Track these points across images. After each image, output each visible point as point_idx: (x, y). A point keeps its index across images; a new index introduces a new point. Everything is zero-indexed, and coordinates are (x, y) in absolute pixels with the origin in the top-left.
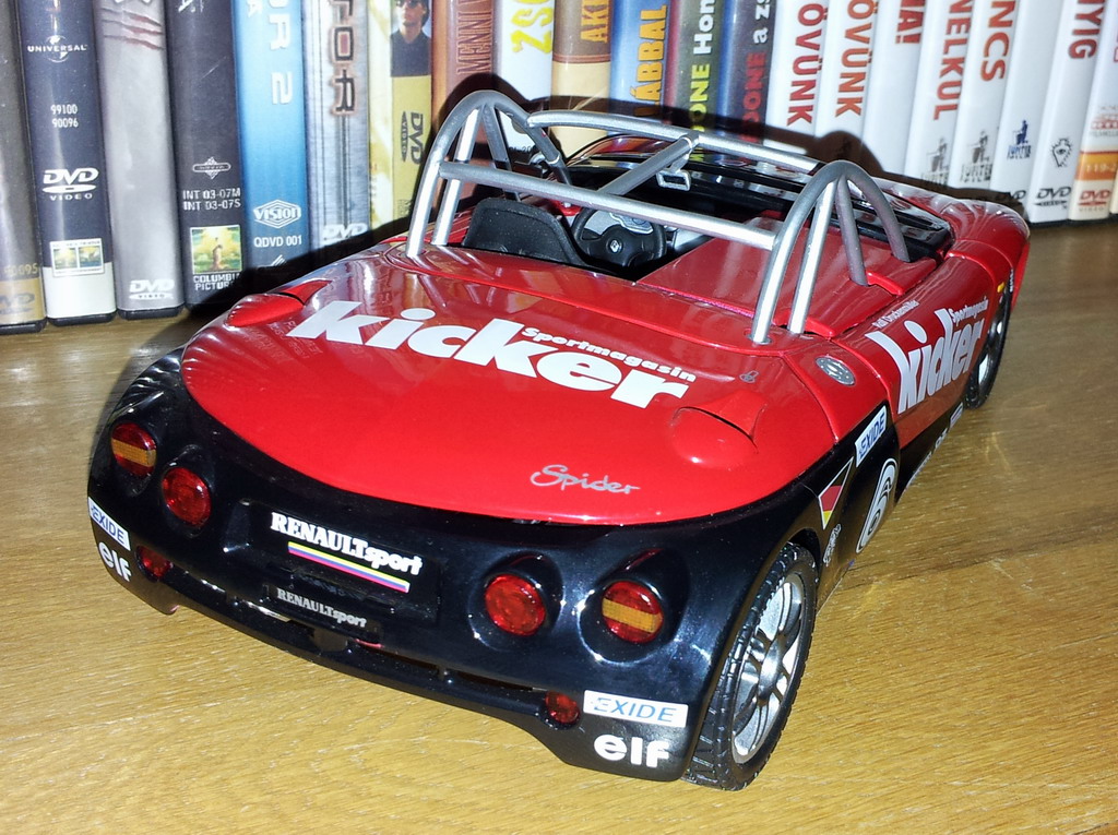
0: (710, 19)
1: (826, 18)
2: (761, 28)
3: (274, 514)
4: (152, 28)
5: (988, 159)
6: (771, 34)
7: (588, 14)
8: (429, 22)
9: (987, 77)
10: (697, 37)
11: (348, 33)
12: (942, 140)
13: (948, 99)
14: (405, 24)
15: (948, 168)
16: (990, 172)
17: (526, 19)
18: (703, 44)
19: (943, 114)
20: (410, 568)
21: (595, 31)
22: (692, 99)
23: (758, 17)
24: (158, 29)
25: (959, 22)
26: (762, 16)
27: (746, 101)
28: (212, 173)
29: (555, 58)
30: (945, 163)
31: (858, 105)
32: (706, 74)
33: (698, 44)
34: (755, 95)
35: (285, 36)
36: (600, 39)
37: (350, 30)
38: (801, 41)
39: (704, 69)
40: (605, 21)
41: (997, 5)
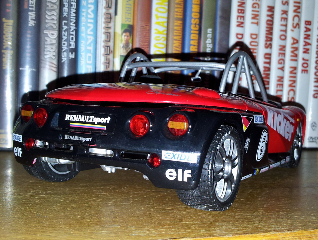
3: (66, 115)
4: (54, 66)
20: (107, 121)
24: (56, 66)
25: (280, 85)
41: (291, 81)
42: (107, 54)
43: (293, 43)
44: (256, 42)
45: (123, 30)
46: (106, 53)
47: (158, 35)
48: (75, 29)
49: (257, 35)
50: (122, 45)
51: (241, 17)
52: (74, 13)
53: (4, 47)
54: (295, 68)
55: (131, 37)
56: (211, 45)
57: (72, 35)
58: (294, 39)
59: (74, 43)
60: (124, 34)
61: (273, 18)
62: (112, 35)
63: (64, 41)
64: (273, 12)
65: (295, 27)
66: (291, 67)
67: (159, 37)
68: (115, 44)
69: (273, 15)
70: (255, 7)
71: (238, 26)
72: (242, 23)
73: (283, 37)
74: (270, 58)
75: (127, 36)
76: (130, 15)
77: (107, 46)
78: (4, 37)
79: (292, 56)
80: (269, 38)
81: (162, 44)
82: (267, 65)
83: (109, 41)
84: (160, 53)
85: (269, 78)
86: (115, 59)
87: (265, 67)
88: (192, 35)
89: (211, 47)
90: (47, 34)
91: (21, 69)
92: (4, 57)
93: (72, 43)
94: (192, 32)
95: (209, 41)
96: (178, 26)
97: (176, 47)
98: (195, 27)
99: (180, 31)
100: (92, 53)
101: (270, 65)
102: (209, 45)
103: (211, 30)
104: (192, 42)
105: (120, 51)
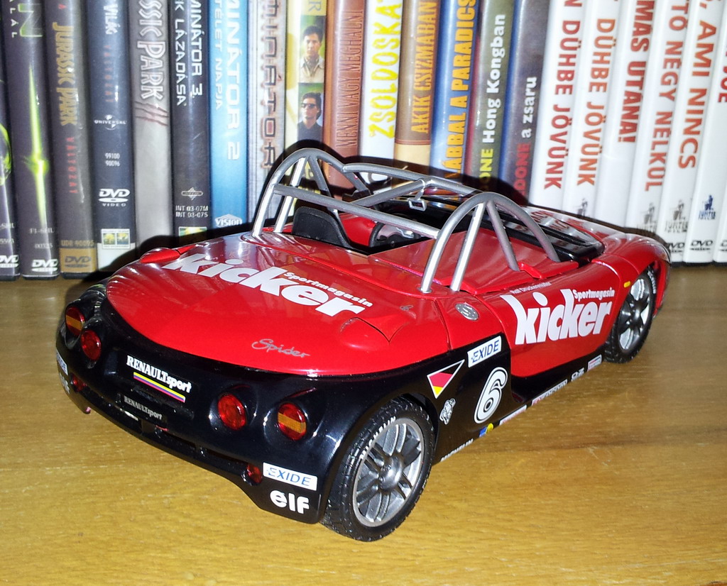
0: (494, 123)
1: (570, 124)
2: (527, 129)
3: (129, 357)
4: (162, 114)
5: (684, 218)
6: (534, 133)
7: (416, 116)
8: (321, 117)
9: (683, 166)
10: (485, 133)
11: (272, 122)
12: (651, 204)
13: (656, 178)
14: (307, 118)
15: (655, 222)
16: (687, 227)
17: (379, 117)
18: (489, 137)
19: (652, 188)
20: (186, 388)
21: (420, 127)
22: (482, 169)
23: (525, 122)
24: (166, 115)
25: (662, 131)
26: (527, 122)
27: (517, 173)
28: (192, 197)
29: (396, 141)
30: (654, 219)
31: (593, 179)
32: (491, 155)
33: (485, 136)
34: (525, 170)
35: (236, 122)
36: (423, 131)
37: (274, 120)
38: (554, 138)
39: (489, 152)
40: (427, 121)
41: (688, 120)
42: (270, 84)
43: (704, 36)
44: (610, 38)
45: (305, 28)
46: (268, 82)
47: (381, 37)
48: (201, 35)
49: (613, 22)
50: (303, 62)
53: (60, 82)
54: (703, 92)
55: (323, 42)
56: (503, 50)
57: (197, 47)
58: (705, 25)
59: (200, 65)
60: (307, 38)
62: (281, 41)
63: (179, 61)
66: (693, 91)
67: (383, 40)
68: (288, 60)
71: (568, 3)
73: (678, 23)
74: (642, 73)
75: (314, 42)
77: (271, 67)
78: (58, 60)
79: (697, 65)
80: (644, 27)
81: (391, 55)
82: (635, 89)
83: (274, 56)
84: (385, 75)
85: (636, 117)
86: (288, 91)
87: (628, 94)
88: (459, 32)
89: (503, 56)
90: (144, 49)
91: (96, 122)
92: (61, 102)
93: (196, 65)
94: (459, 24)
95: (498, 42)
96: (426, 14)
97: (422, 61)
98: (466, 12)
99: (430, 24)
100: (238, 82)
101: (641, 88)
102: (497, 50)
103: (503, 17)
104: (459, 48)
105: (299, 74)
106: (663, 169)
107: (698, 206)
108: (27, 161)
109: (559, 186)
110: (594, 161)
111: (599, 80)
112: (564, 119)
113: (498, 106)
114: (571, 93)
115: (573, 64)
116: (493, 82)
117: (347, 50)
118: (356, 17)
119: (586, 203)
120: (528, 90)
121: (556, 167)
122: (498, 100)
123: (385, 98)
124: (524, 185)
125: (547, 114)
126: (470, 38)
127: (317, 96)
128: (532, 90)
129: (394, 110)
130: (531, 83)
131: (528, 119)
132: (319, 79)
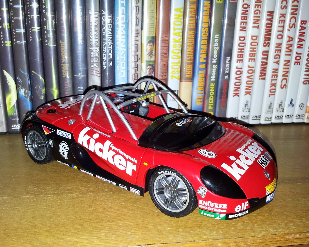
0: (215, 73)
1: (242, 73)
2: (227, 75)
4: (98, 73)
5: (283, 107)
6: (229, 77)
7: (187, 72)
8: (154, 73)
9: (282, 88)
10: (212, 77)
11: (137, 75)
12: (271, 102)
13: (272, 93)
14: (149, 73)
15: (272, 108)
16: (283, 110)
17: (174, 72)
18: (213, 78)
19: (271, 96)
21: (189, 75)
22: (211, 90)
23: (226, 73)
24: (99, 73)
25: (275, 75)
27: (223, 91)
29: (180, 81)
30: (272, 107)
31: (250, 93)
32: (214, 85)
33: (212, 78)
34: (226, 90)
35: (124, 75)
36: (190, 77)
37: (137, 74)
38: (236, 78)
40: (191, 73)
41: (284, 72)
42: (136, 61)
43: (289, 41)
44: (256, 42)
45: (148, 41)
46: (135, 60)
47: (175, 43)
48: (112, 44)
49: (257, 37)
50: (147, 53)
51: (244, 23)
52: (110, 32)
53: (63, 62)
54: (289, 61)
55: (154, 46)
56: (218, 47)
57: (110, 48)
58: (289, 37)
59: (111, 55)
60: (149, 44)
61: (272, 21)
62: (140, 46)
63: (104, 54)
64: (273, 16)
65: (291, 28)
66: (285, 61)
67: (176, 45)
68: (142, 53)
69: (272, 18)
70: (257, 14)
71: (241, 30)
72: (245, 28)
73: (280, 37)
74: (267, 55)
75: (151, 46)
76: (153, 29)
77: (136, 55)
78: (62, 54)
79: (286, 52)
80: (268, 38)
81: (178, 50)
82: (265, 61)
83: (137, 51)
84: (176, 57)
85: (265, 71)
86: (142, 64)
87: (262, 62)
88: (203, 41)
89: (218, 49)
90: (92, 49)
91: (75, 76)
92: (63, 69)
93: (110, 55)
94: (203, 38)
95: (216, 44)
96: (191, 35)
97: (190, 52)
98: (205, 34)
99: (192, 38)
100: (125, 61)
101: (267, 60)
102: (216, 47)
103: (218, 35)
104: (202, 47)
105: (146, 57)
106: (275, 89)
107: (287, 102)
108: (51, 90)
109: (238, 96)
110: (251, 87)
111: (252, 57)
112: (240, 71)
113: (216, 68)
114: (242, 62)
115: (243, 52)
116: (215, 59)
117: (163, 49)
118: (166, 36)
119: (248, 102)
120: (227, 62)
121: (237, 89)
122: (216, 65)
123: (176, 66)
124: (226, 95)
125: (234, 70)
126: (206, 43)
127: (152, 65)
128: (229, 61)
129: (179, 70)
130: (228, 59)
131: (227, 72)
132: (153, 59)
